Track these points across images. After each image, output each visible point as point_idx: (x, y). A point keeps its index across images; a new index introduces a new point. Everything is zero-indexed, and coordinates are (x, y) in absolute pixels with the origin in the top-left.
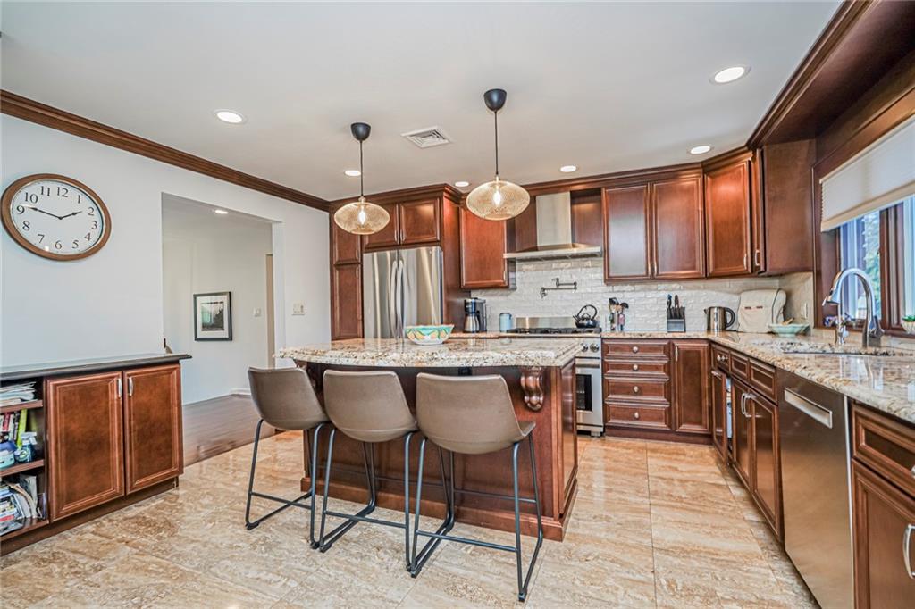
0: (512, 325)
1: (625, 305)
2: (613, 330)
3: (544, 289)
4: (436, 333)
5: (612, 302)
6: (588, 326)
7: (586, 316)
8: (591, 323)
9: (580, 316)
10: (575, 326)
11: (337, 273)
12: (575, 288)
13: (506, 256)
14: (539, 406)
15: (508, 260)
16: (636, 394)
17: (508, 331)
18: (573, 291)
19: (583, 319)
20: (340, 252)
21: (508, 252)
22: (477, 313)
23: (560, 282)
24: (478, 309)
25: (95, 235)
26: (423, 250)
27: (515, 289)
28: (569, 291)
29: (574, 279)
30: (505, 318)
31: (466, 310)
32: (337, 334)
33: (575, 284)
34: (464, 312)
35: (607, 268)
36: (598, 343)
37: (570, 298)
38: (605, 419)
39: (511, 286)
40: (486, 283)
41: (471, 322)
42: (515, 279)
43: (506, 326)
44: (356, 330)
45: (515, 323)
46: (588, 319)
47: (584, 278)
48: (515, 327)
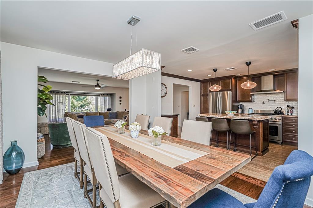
0: (252, 111)
1: (293, 108)
2: (288, 114)
3: (264, 102)
4: (233, 113)
5: (288, 106)
6: (278, 113)
7: (278, 110)
8: (280, 112)
9: (276, 110)
10: (274, 113)
11: (202, 97)
12: (275, 102)
13: (251, 93)
14: (257, 128)
15: (252, 94)
16: (294, 133)
17: (251, 113)
18: (274, 103)
19: (277, 111)
20: (203, 92)
21: (252, 92)
22: (241, 108)
23: (269, 100)
24: (242, 107)
25: (164, 94)
26: (226, 92)
27: (254, 102)
28: (273, 103)
29: (274, 99)
30: (250, 110)
31: (239, 107)
32: (202, 112)
33: (275, 101)
34: (238, 108)
35: (286, 96)
36: (281, 118)
37: (273, 105)
38: (283, 139)
39: (253, 101)
40: (245, 100)
41: (240, 111)
42: (254, 99)
43: (250, 112)
44: (207, 111)
45: (253, 111)
46: (278, 111)
47: (278, 99)
48: (254, 112)
